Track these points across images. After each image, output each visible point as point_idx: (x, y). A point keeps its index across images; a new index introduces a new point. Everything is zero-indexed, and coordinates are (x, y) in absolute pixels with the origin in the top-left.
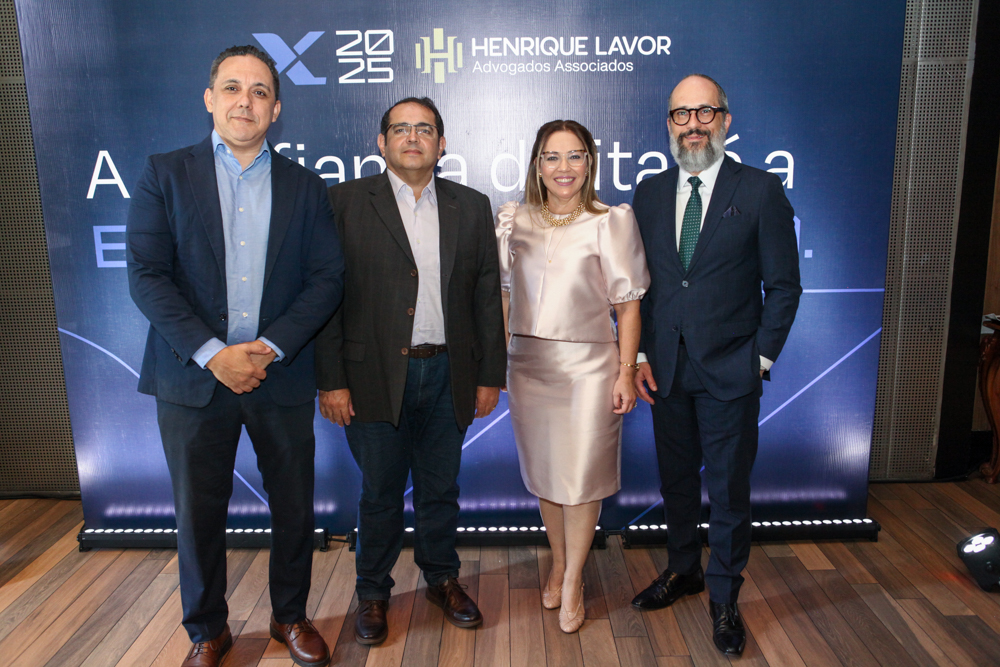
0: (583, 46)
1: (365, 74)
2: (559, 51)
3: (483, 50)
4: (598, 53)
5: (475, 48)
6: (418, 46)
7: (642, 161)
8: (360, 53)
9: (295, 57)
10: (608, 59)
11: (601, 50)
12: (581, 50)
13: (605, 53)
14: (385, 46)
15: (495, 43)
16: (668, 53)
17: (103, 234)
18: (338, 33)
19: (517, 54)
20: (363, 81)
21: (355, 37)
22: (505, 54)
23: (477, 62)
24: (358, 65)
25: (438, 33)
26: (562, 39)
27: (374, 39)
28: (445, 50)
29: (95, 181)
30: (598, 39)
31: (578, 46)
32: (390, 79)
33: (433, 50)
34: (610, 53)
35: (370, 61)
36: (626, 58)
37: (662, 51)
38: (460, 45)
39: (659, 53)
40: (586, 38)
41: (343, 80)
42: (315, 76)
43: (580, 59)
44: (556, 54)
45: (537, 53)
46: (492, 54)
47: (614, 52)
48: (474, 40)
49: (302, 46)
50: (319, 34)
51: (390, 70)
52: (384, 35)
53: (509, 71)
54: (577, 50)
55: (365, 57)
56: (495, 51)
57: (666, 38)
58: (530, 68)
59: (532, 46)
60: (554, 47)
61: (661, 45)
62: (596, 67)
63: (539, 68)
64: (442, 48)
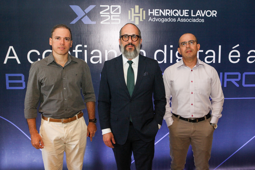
0: (187, 13)
1: (110, 21)
2: (179, 15)
3: (152, 14)
4: (192, 15)
5: (150, 13)
6: (129, 11)
7: (207, 53)
8: (109, 13)
9: (85, 14)
10: (195, 18)
11: (193, 15)
12: (186, 14)
13: (194, 16)
14: (118, 11)
15: (157, 11)
16: (216, 16)
17: (9, 77)
18: (101, 6)
19: (164, 15)
20: (109, 23)
21: (107, 8)
22: (160, 15)
23: (150, 18)
24: (108, 17)
25: (137, 7)
26: (180, 10)
27: (114, 8)
28: (139, 13)
29: (7, 57)
30: (192, 11)
31: (185, 13)
32: (119, 23)
33: (135, 13)
34: (196, 16)
35: (112, 16)
36: (202, 18)
37: (214, 15)
39: (213, 16)
40: (188, 10)
41: (102, 23)
42: (92, 21)
44: (178, 16)
45: (171, 15)
46: (156, 15)
47: (198, 16)
48: (149, 10)
50: (94, 6)
51: (119, 19)
52: (117, 7)
53: (161, 21)
55: (110, 15)
56: (157, 14)
57: (215, 11)
58: (169, 20)
59: (170, 13)
60: (177, 13)
61: (214, 13)
62: (192, 20)
63: (172, 20)
64: (138, 12)
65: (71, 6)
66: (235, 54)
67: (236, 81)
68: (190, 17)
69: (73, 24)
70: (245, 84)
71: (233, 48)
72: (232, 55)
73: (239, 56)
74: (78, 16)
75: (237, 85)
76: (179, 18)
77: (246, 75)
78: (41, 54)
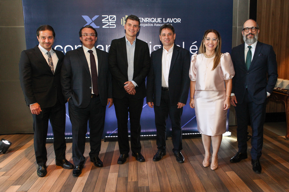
0: (161, 20)
1: (109, 26)
2: (155, 21)
4: (164, 22)
6: (122, 19)
8: (108, 21)
9: (92, 21)
13: (166, 22)
14: (114, 19)
16: (180, 22)
18: (103, 16)
19: (145, 22)
20: (108, 27)
21: (107, 17)
22: (142, 22)
24: (107, 23)
25: (127, 16)
26: (156, 18)
27: (111, 17)
30: (164, 19)
31: (159, 20)
32: (115, 27)
33: (125, 20)
35: (110, 23)
36: (170, 23)
37: (179, 22)
39: (178, 22)
40: (161, 18)
41: (103, 27)
42: (97, 26)
43: (160, 23)
45: (150, 22)
47: (168, 22)
49: (94, 19)
50: (98, 16)
51: (115, 25)
52: (113, 17)
53: (143, 26)
55: (109, 22)
57: (180, 19)
58: (148, 25)
59: (149, 20)
63: (150, 25)
65: (82, 16)
66: (195, 48)
71: (193, 44)
72: (192, 48)
73: (197, 49)
74: (87, 23)
76: (155, 24)
78: (64, 48)
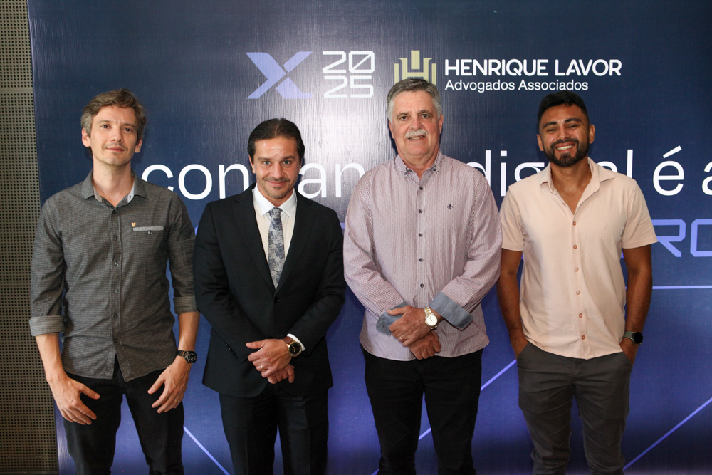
0: (544, 68)
1: (348, 90)
2: (523, 72)
3: (455, 71)
4: (557, 74)
5: (448, 68)
6: (397, 66)
8: (344, 71)
9: (284, 74)
10: (566, 79)
11: (559, 72)
12: (542, 71)
13: (563, 74)
14: (366, 65)
15: (466, 64)
16: (619, 74)
18: (325, 53)
19: (485, 74)
20: (346, 96)
21: (340, 57)
22: (475, 74)
23: (450, 81)
24: (342, 82)
25: (415, 55)
26: (525, 61)
27: (357, 58)
28: (421, 70)
30: (557, 61)
31: (540, 68)
32: (371, 95)
33: (410, 70)
34: (568, 74)
35: (352, 78)
36: (582, 79)
37: (614, 72)
38: (434, 66)
39: (611, 74)
40: (546, 61)
41: (327, 95)
42: (303, 91)
43: (541, 79)
44: (520, 75)
45: (503, 74)
46: (463, 74)
47: (571, 73)
48: (447, 61)
49: (292, 64)
50: (308, 54)
51: (370, 87)
52: (366, 56)
53: (477, 89)
54: (539, 71)
55: (348, 74)
56: (465, 71)
57: (618, 61)
58: (496, 86)
59: (499, 67)
60: (518, 69)
61: (613, 67)
62: (556, 86)
63: (504, 86)
64: (418, 68)
66: (673, 171)
67: (674, 244)
68: (552, 78)
69: (254, 100)
70: (699, 249)
71: (665, 156)
72: (662, 173)
73: (681, 176)
74: (267, 80)
75: (677, 253)
76: (523, 81)
77: (700, 227)
78: (176, 174)
